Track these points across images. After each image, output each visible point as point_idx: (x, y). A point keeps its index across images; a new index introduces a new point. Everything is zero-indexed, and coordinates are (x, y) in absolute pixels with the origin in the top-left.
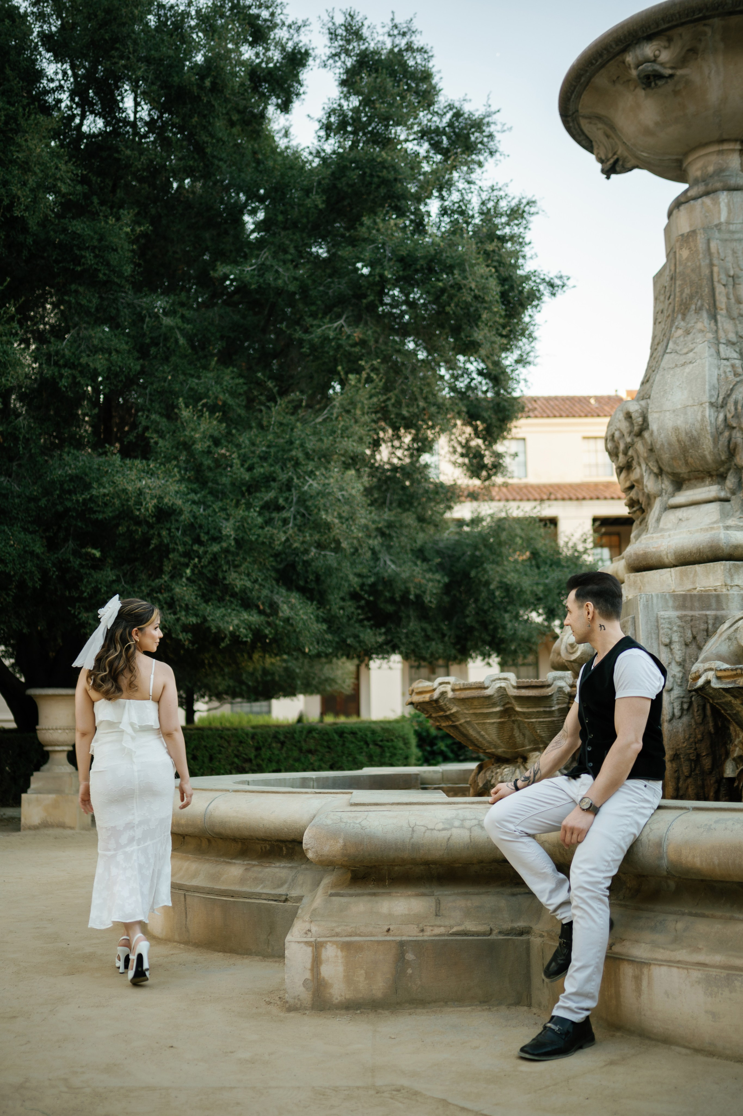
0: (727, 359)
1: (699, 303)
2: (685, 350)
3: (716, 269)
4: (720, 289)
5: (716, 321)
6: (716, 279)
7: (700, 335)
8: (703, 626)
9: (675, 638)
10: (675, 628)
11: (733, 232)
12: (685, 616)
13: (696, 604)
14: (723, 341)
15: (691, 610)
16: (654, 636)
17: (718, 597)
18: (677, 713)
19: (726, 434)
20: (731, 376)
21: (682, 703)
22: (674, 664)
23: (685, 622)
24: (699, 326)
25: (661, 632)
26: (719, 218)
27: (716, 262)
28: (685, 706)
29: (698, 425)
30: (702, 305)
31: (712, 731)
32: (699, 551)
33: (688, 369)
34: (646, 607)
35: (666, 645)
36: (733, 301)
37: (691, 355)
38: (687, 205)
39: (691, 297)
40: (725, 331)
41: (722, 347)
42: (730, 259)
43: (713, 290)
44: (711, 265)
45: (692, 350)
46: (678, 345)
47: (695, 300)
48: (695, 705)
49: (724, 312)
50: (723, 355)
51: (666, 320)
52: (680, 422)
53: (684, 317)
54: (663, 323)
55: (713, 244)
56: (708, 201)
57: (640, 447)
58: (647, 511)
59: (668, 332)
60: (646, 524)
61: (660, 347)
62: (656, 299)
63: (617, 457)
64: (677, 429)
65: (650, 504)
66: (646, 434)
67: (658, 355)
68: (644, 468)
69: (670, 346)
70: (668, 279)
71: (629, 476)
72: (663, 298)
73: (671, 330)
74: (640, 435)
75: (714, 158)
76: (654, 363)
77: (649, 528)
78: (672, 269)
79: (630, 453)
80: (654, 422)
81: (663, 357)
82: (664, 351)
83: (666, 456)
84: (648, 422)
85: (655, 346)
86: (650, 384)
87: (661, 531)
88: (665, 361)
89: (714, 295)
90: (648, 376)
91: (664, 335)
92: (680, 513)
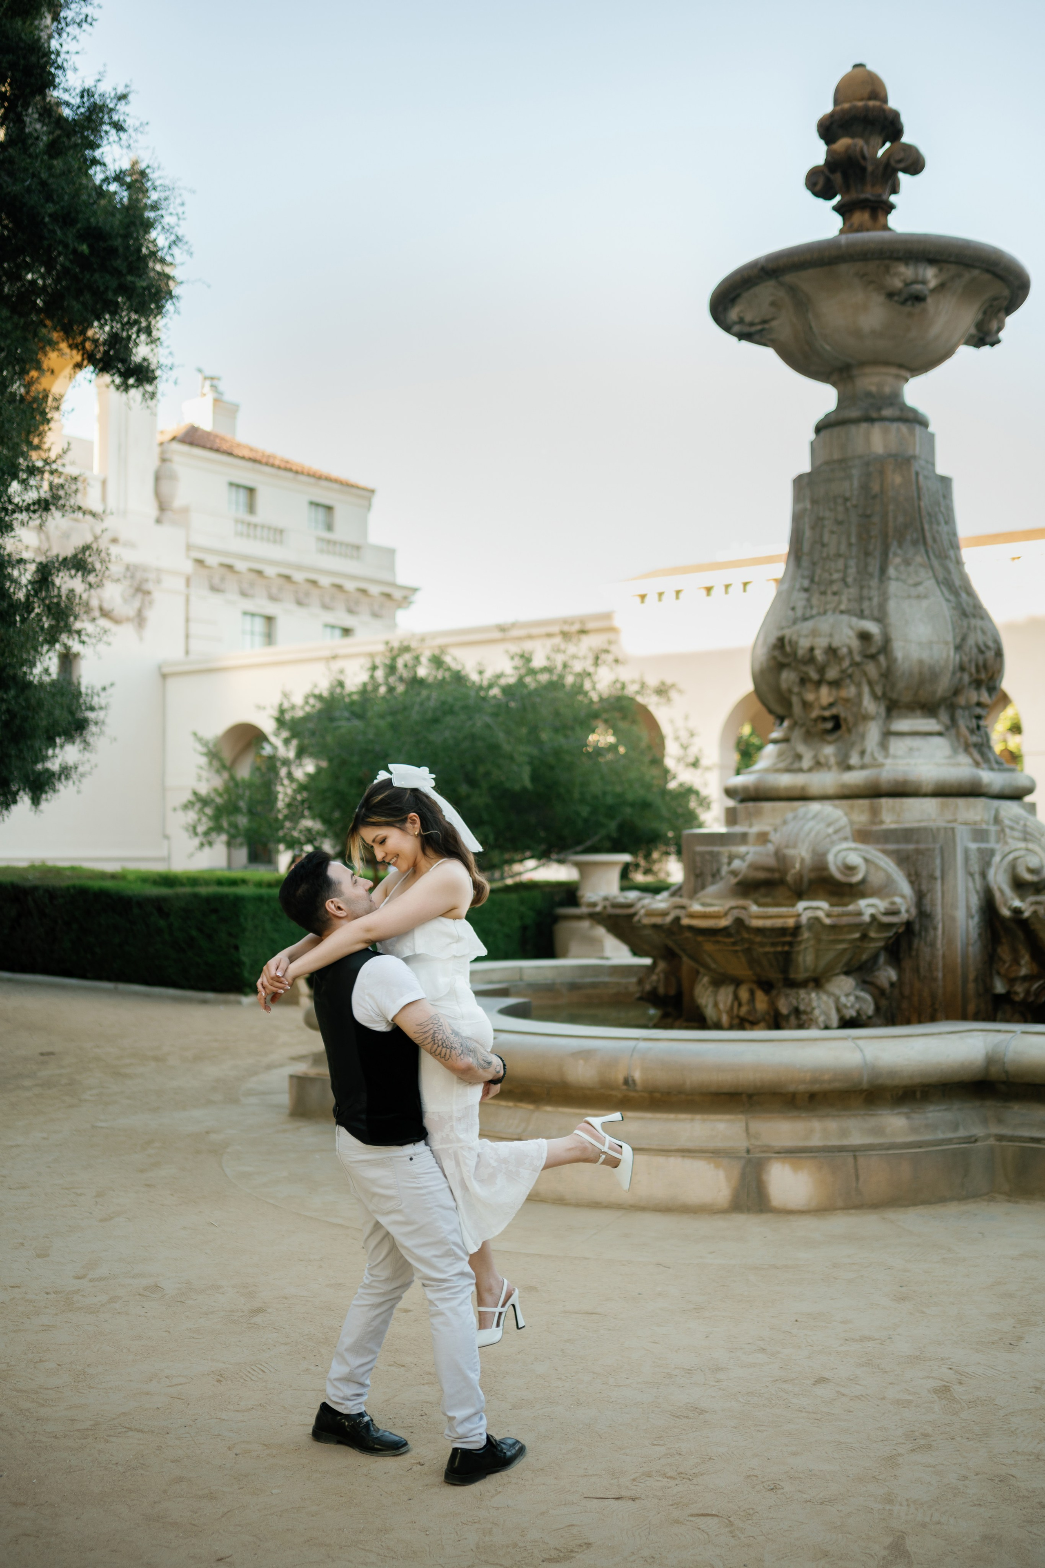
0: (949, 601)
1: (915, 535)
2: (911, 582)
3: (922, 503)
4: (926, 526)
5: (929, 558)
6: (922, 514)
7: (922, 569)
8: (987, 859)
9: (977, 869)
10: (976, 859)
11: (924, 469)
12: (979, 848)
13: (978, 837)
14: (940, 580)
15: (977, 842)
16: (964, 866)
17: (986, 830)
18: (976, 938)
19: (959, 674)
20: (959, 622)
21: (979, 927)
22: (975, 892)
23: (979, 854)
24: (919, 559)
25: (970, 862)
27: (922, 497)
29: (942, 663)
30: (918, 539)
37: (920, 589)
39: (906, 527)
40: (937, 569)
41: (942, 586)
42: (927, 497)
43: (922, 524)
44: (920, 498)
45: (919, 584)
46: (900, 572)
47: (910, 531)
49: (930, 550)
50: (946, 597)
51: (860, 537)
52: (925, 655)
53: (900, 545)
54: (849, 537)
55: (921, 478)
56: (904, 428)
57: (871, 669)
58: (849, 731)
59: (877, 553)
60: (853, 744)
61: (852, 563)
62: (814, 502)
63: (822, 670)
64: (921, 662)
65: (856, 724)
66: (882, 658)
67: (852, 571)
68: (866, 689)
69: (891, 572)
70: (856, 493)
71: (834, 692)
72: (840, 509)
73: (885, 554)
74: (873, 657)
75: (890, 380)
76: (836, 576)
77: (869, 750)
78: (876, 488)
79: (850, 671)
80: (899, 650)
81: (881, 581)
82: (877, 573)
83: (901, 685)
84: (886, 647)
85: (824, 555)
86: (844, 598)
87: (895, 757)
88: (893, 587)
89: (923, 530)
90: (835, 588)
91: (867, 554)
92: (909, 742)
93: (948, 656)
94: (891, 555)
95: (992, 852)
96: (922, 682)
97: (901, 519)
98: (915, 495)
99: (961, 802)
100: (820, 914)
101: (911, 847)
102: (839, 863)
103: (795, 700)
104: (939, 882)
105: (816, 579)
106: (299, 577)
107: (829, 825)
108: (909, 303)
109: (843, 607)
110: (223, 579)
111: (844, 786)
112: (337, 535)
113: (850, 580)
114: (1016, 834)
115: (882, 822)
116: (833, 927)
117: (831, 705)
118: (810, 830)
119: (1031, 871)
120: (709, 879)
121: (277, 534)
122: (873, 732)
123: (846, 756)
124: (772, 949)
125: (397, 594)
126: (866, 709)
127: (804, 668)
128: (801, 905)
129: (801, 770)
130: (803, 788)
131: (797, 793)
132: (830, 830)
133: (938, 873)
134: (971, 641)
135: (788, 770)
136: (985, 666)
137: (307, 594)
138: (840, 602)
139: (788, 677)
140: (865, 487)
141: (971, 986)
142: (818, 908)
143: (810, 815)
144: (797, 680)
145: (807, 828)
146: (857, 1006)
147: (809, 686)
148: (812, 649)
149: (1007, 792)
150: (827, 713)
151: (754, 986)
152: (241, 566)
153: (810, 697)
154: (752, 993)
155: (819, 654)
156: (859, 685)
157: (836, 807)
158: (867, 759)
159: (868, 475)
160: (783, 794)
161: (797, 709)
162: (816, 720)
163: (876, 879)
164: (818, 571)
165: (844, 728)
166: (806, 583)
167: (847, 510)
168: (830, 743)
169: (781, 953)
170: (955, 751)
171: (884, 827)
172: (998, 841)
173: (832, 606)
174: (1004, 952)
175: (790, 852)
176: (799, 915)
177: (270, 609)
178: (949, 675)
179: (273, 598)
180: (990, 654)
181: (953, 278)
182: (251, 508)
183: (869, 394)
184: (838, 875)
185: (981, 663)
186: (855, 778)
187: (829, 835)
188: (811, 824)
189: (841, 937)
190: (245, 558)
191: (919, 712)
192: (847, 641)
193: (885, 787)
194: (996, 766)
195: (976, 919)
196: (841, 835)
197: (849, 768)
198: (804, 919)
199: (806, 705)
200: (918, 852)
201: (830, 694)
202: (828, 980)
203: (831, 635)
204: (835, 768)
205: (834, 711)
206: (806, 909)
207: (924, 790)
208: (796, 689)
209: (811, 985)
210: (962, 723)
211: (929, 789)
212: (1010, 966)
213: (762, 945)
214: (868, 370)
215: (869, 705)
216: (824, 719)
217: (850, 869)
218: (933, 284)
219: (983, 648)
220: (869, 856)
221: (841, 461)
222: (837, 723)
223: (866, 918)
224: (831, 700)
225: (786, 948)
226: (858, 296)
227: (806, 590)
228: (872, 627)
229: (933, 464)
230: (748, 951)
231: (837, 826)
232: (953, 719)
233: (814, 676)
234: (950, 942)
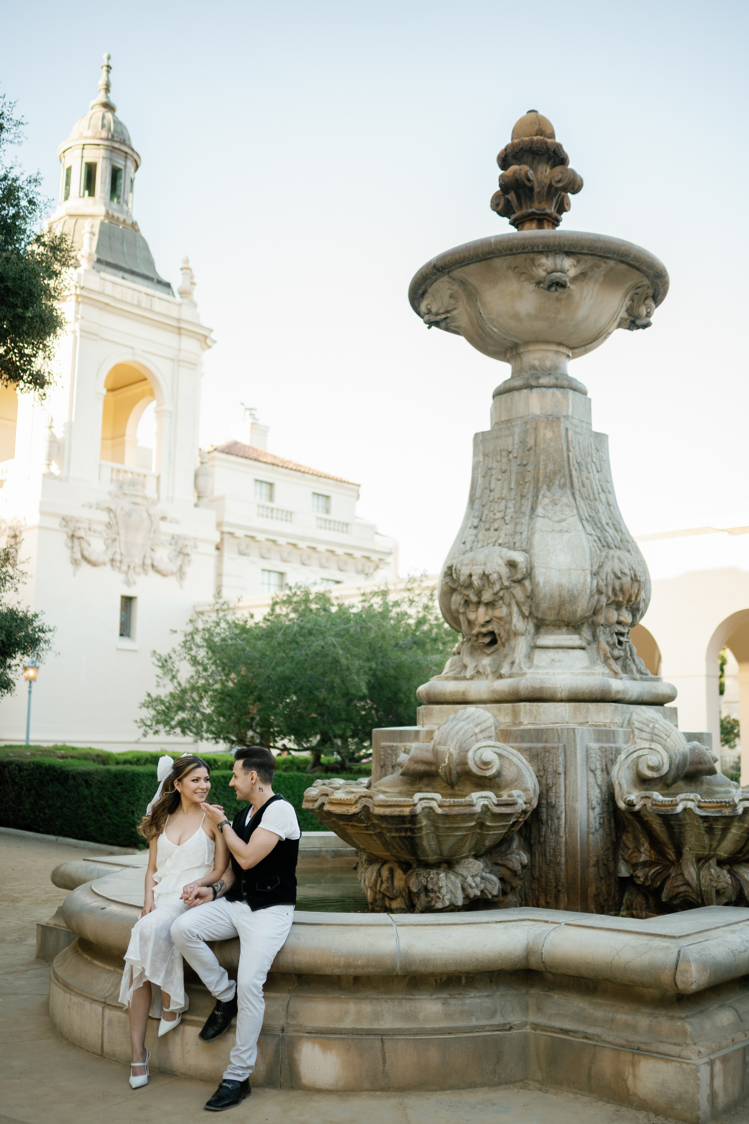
0: (591, 535)
1: (562, 480)
2: (556, 519)
3: (571, 455)
4: (574, 473)
5: (575, 499)
6: (571, 464)
7: (567, 508)
8: (611, 757)
9: (598, 766)
10: (598, 757)
11: (576, 426)
12: (602, 747)
13: (604, 738)
14: (584, 518)
15: (602, 742)
16: (585, 763)
17: (614, 731)
18: (598, 827)
19: (596, 597)
20: (599, 552)
21: (600, 818)
22: (596, 787)
23: (602, 752)
24: (565, 500)
25: (590, 760)
26: (568, 411)
27: (571, 449)
28: (602, 821)
29: (580, 587)
30: (566, 483)
31: (615, 840)
32: (591, 692)
33: (566, 536)
34: (581, 738)
35: (592, 771)
36: (580, 484)
37: (564, 524)
38: (539, 390)
39: (555, 473)
40: (582, 509)
41: (585, 523)
42: (577, 448)
43: (570, 471)
44: (568, 450)
45: (564, 520)
46: (547, 511)
47: (559, 477)
48: (606, 820)
49: (577, 492)
50: (588, 531)
51: (518, 484)
52: (564, 581)
53: (549, 490)
54: (510, 484)
55: (570, 433)
56: (558, 392)
57: (518, 592)
58: (503, 645)
59: (530, 496)
60: (505, 656)
61: (511, 504)
62: (485, 455)
63: (479, 593)
64: (560, 586)
65: (508, 639)
66: (527, 583)
67: (510, 511)
68: (515, 609)
69: (540, 510)
70: (516, 446)
71: (490, 612)
72: (505, 460)
73: (536, 496)
74: (519, 582)
75: (551, 355)
76: (499, 515)
77: (517, 662)
78: (531, 442)
79: (501, 594)
80: (541, 576)
81: (531, 518)
82: (528, 513)
83: (544, 606)
84: (529, 574)
85: (491, 499)
86: (502, 534)
87: (538, 667)
88: (540, 523)
89: (571, 476)
90: (496, 526)
91: (522, 497)
92: (552, 654)
93: (586, 580)
94: (540, 497)
95: (618, 751)
96: (562, 604)
97: (551, 467)
98: (565, 447)
99: (591, 706)
100: (434, 804)
101: (541, 745)
102: (477, 759)
103: (461, 618)
104: (562, 776)
105: (483, 519)
106: (302, 544)
107: (477, 725)
108: (553, 289)
109: (500, 541)
110: (248, 546)
111: (494, 692)
112: (334, 516)
113: (507, 518)
114: (644, 735)
115: (521, 723)
116: (446, 816)
117: (488, 622)
118: (460, 729)
119: (651, 768)
120: (390, 769)
121: (288, 515)
122: (521, 645)
123: (499, 666)
124: (397, 835)
125: (375, 557)
126: (515, 625)
127: (466, 592)
128: (417, 796)
129: (465, 678)
130: (464, 693)
131: (459, 698)
132: (477, 730)
133: (561, 770)
134: (608, 568)
135: (456, 679)
136: (622, 590)
137: (309, 557)
138: (499, 537)
139: (456, 599)
140: (523, 442)
141: (592, 870)
142: (432, 799)
143: (464, 717)
144: (462, 602)
145: (457, 728)
146: (482, 886)
147: (472, 607)
148: (471, 576)
149: (646, 698)
150: (484, 630)
151: (395, 866)
152: (260, 537)
153: (472, 616)
154: (392, 871)
155: (476, 581)
156: (509, 605)
157: (488, 709)
158: (515, 669)
159: (526, 431)
160: (449, 698)
161: (464, 626)
162: (477, 635)
163: (509, 774)
164: (486, 512)
165: (499, 642)
166: (476, 522)
167: (509, 460)
168: (489, 655)
169: (406, 838)
170: (593, 663)
171: (522, 727)
172: (626, 742)
173: (493, 540)
174: (627, 839)
175: (441, 748)
176: (415, 805)
177: (282, 567)
178: (587, 597)
179: (283, 560)
180: (626, 580)
181: (592, 268)
182: (271, 497)
183: (533, 367)
184: (475, 770)
185: (617, 588)
186: (503, 685)
187: (476, 734)
188: (461, 724)
189: (456, 826)
190: (263, 531)
191: (564, 629)
192: (497, 568)
193: (523, 693)
194: (638, 676)
195: (598, 810)
196: (486, 734)
197: (501, 677)
198: (418, 809)
199: (470, 623)
200: (545, 750)
201: (486, 614)
202: (458, 862)
203: (485, 564)
204: (490, 677)
205: (490, 628)
206: (421, 799)
207: (559, 696)
208: (461, 610)
209: (445, 866)
210: (602, 639)
211: (564, 695)
212: (632, 853)
213: (390, 831)
214: (531, 348)
215: (518, 623)
216: (485, 635)
217: (486, 764)
218: (572, 272)
219: (620, 575)
220: (504, 753)
221: (508, 421)
222: (493, 640)
223: (478, 809)
224: (487, 618)
225: (409, 834)
226: (512, 285)
227: (476, 527)
228: (519, 557)
229: (590, 424)
230: (380, 835)
231: (484, 726)
232: (595, 636)
233: (474, 598)
234: (571, 830)
